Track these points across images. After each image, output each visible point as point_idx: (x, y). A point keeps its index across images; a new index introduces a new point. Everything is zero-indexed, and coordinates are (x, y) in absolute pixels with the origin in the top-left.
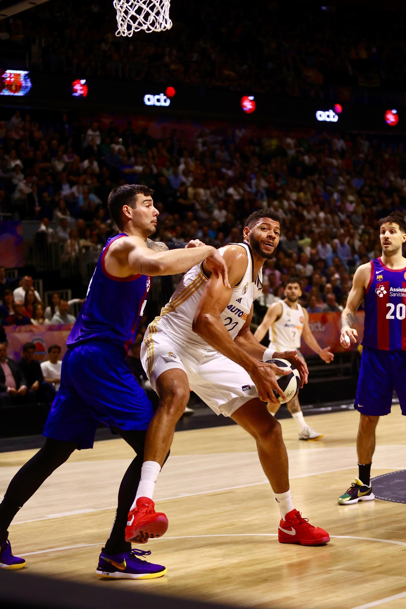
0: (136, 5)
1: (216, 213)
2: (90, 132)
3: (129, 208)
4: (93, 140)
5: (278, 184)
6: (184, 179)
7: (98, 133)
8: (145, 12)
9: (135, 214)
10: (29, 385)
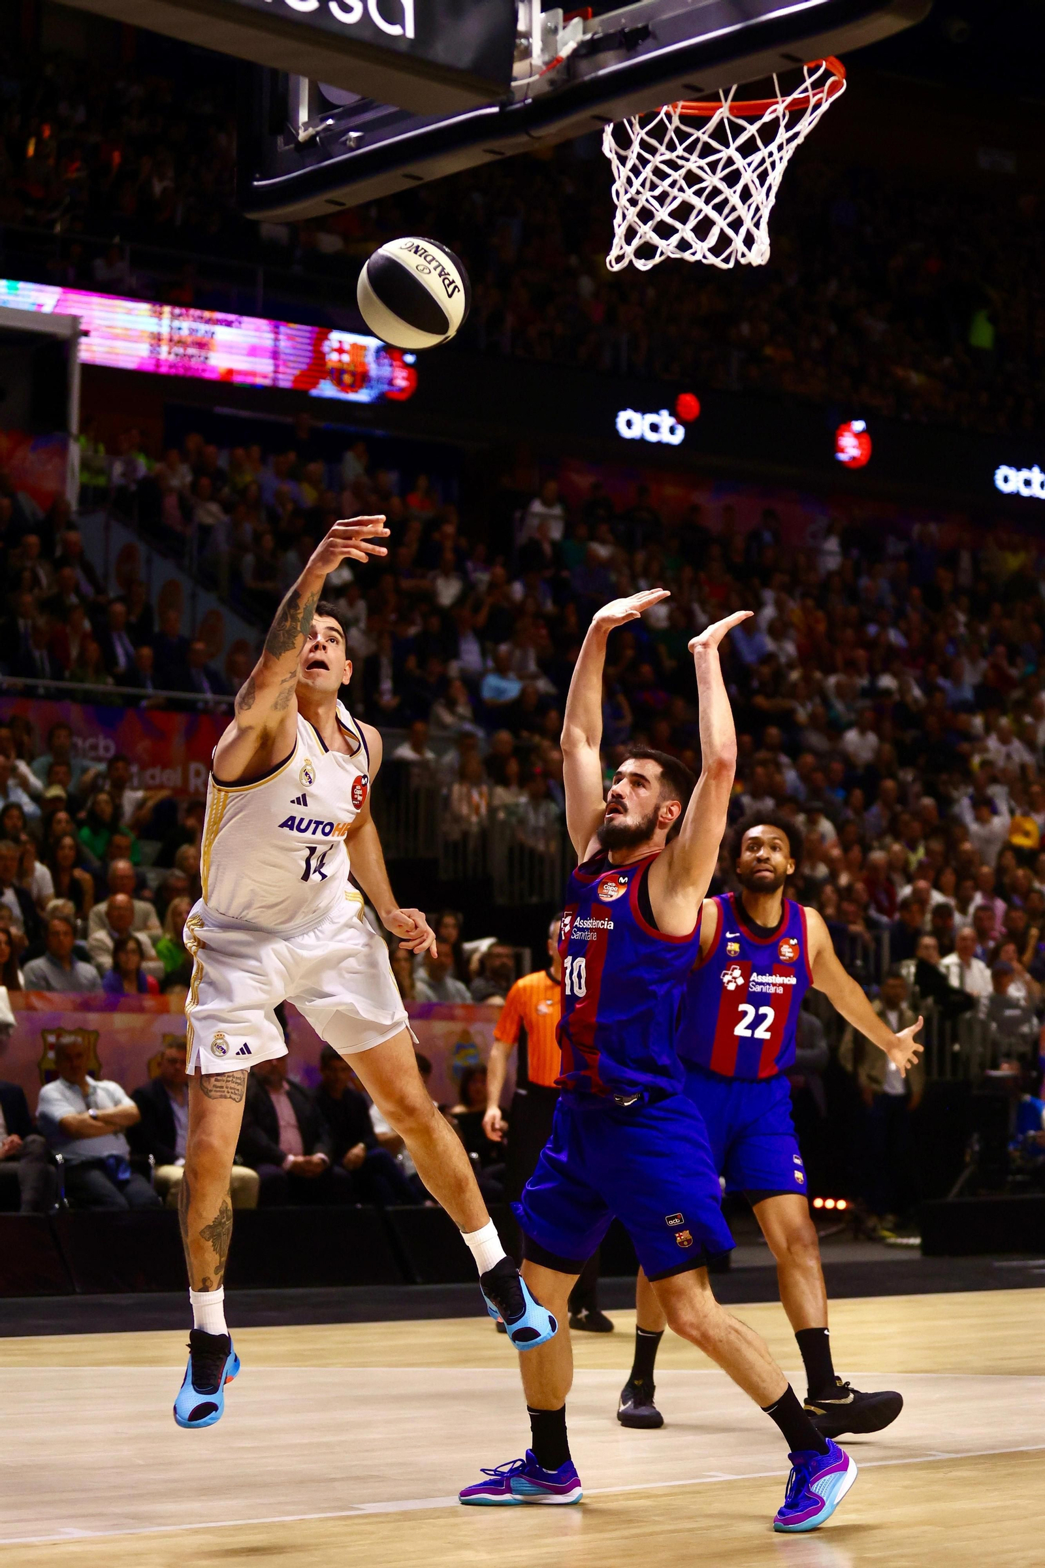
0: (675, 198)
1: (852, 736)
2: (537, 507)
4: (543, 528)
5: (1014, 672)
6: (770, 645)
7: (557, 511)
8: (700, 217)
10: (338, 1153)
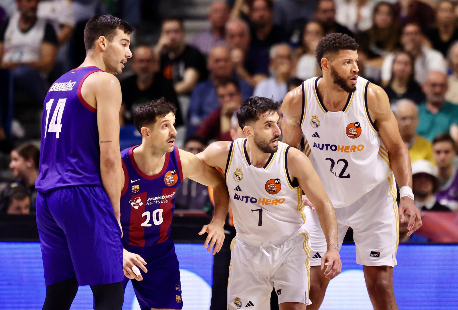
3: (105, 40)
9: (111, 47)
